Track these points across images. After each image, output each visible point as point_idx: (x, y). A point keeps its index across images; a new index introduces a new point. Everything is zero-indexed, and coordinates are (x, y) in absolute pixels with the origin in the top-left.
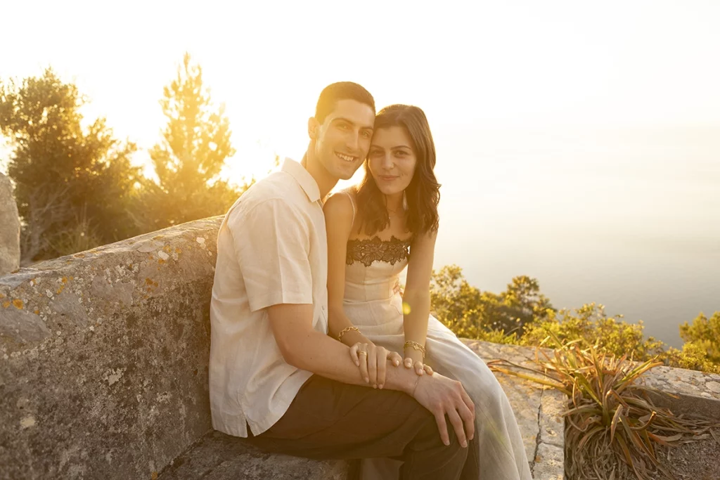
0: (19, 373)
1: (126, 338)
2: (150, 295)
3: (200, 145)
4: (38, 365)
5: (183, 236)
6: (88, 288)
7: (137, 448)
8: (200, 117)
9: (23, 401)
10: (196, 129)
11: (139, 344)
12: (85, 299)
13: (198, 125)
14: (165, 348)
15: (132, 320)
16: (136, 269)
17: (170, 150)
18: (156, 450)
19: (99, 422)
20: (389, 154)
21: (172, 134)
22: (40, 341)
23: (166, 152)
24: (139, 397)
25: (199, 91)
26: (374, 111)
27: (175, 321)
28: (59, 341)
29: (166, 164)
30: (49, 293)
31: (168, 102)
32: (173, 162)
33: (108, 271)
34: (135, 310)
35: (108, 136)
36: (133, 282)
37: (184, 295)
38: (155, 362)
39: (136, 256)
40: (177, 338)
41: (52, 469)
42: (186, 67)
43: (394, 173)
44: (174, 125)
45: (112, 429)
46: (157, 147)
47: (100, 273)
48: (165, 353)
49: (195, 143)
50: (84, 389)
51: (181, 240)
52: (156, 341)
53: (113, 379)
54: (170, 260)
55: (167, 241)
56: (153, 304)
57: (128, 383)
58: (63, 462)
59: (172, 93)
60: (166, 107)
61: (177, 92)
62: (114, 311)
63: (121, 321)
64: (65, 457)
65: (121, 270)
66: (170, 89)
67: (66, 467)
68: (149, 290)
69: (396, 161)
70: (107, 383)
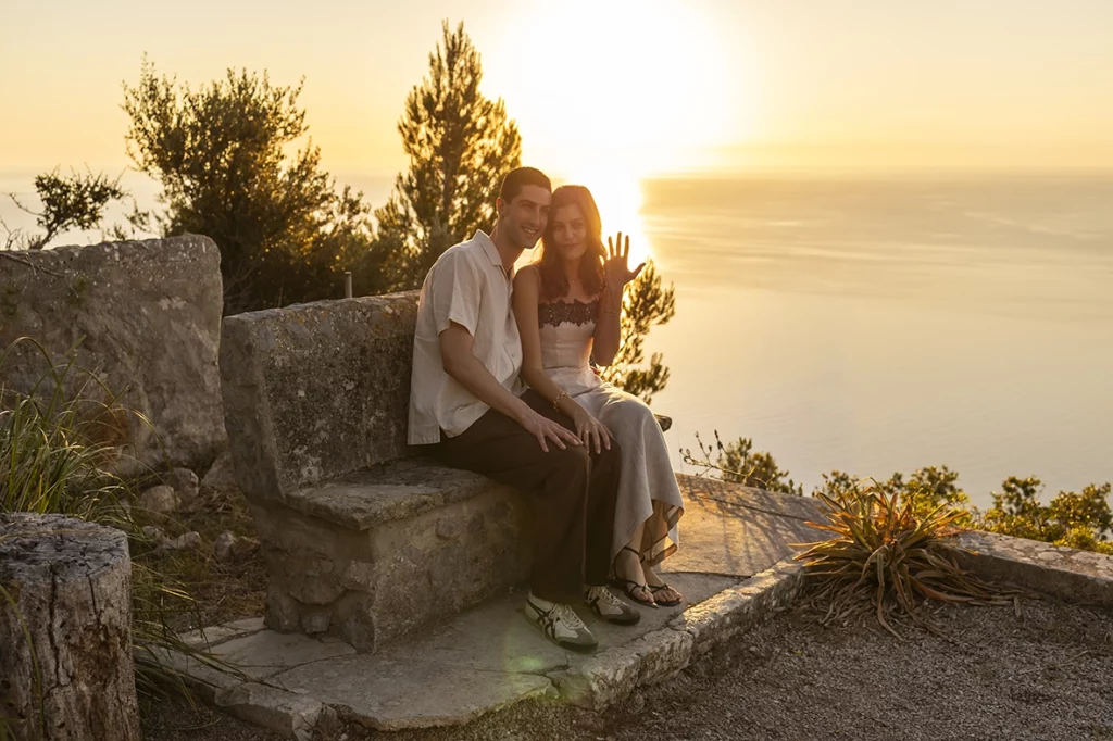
0: (299, 363)
1: (359, 362)
2: (377, 337)
3: (463, 207)
4: (308, 361)
5: (405, 298)
6: (338, 321)
7: (359, 440)
8: (470, 157)
9: (300, 380)
10: (461, 179)
11: (367, 369)
12: (335, 329)
13: (464, 171)
14: (384, 379)
15: (363, 351)
16: (369, 315)
17: (413, 214)
18: (372, 448)
19: (338, 412)
20: (568, 226)
21: (418, 188)
22: (310, 347)
23: (406, 218)
24: (364, 406)
25: (469, 113)
26: (550, 190)
27: (393, 361)
28: (320, 351)
29: (405, 238)
30: (316, 319)
31: (416, 130)
32: (415, 235)
33: (350, 312)
34: (366, 344)
35: (318, 189)
36: (366, 324)
37: (402, 343)
38: (376, 386)
39: (371, 308)
40: (394, 374)
41: (311, 427)
42: (451, 69)
43: (574, 241)
44: (423, 172)
45: (345, 420)
46: (391, 207)
47: (346, 314)
48: (384, 383)
49: (457, 203)
50: (331, 387)
51: (404, 301)
52: (378, 371)
53: (349, 387)
54: (394, 314)
55: (393, 300)
56: (378, 344)
57: (357, 394)
58: (317, 426)
59: (423, 113)
60: (411, 139)
61: (431, 112)
62: (352, 341)
63: (356, 350)
64: (319, 424)
65: (359, 314)
66: (420, 105)
67: (319, 430)
68: (376, 332)
69: (575, 232)
70: (345, 388)
